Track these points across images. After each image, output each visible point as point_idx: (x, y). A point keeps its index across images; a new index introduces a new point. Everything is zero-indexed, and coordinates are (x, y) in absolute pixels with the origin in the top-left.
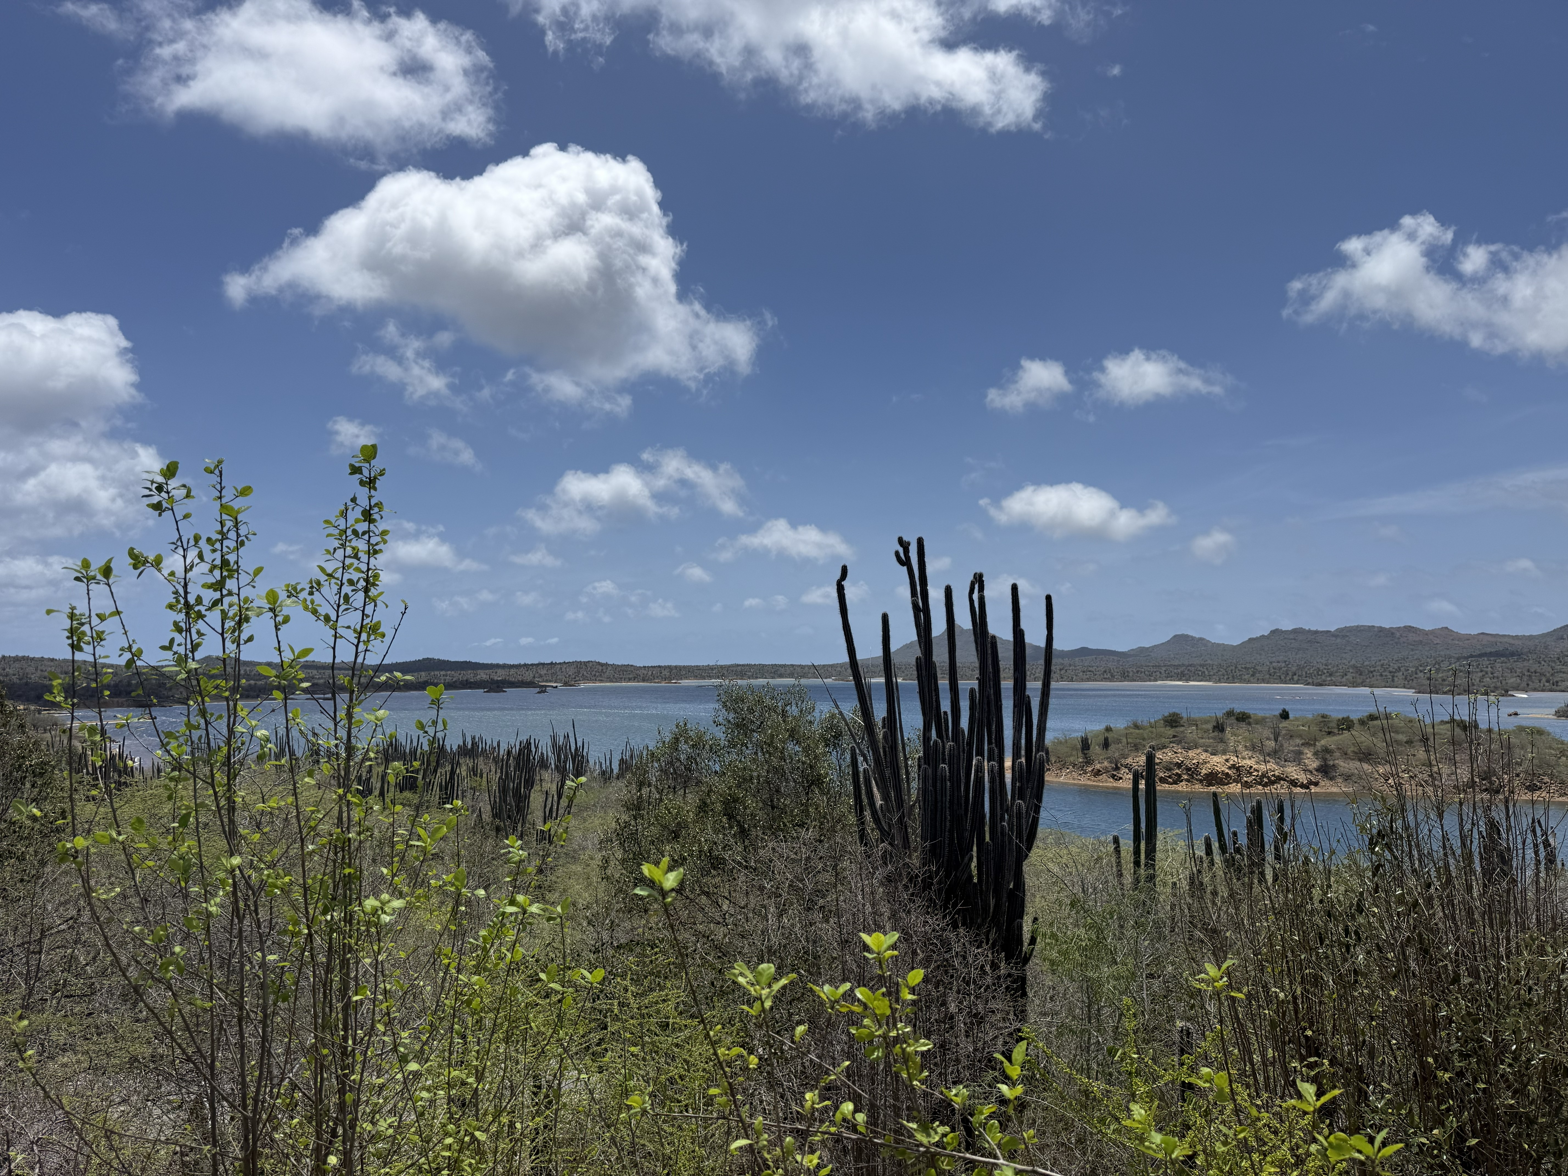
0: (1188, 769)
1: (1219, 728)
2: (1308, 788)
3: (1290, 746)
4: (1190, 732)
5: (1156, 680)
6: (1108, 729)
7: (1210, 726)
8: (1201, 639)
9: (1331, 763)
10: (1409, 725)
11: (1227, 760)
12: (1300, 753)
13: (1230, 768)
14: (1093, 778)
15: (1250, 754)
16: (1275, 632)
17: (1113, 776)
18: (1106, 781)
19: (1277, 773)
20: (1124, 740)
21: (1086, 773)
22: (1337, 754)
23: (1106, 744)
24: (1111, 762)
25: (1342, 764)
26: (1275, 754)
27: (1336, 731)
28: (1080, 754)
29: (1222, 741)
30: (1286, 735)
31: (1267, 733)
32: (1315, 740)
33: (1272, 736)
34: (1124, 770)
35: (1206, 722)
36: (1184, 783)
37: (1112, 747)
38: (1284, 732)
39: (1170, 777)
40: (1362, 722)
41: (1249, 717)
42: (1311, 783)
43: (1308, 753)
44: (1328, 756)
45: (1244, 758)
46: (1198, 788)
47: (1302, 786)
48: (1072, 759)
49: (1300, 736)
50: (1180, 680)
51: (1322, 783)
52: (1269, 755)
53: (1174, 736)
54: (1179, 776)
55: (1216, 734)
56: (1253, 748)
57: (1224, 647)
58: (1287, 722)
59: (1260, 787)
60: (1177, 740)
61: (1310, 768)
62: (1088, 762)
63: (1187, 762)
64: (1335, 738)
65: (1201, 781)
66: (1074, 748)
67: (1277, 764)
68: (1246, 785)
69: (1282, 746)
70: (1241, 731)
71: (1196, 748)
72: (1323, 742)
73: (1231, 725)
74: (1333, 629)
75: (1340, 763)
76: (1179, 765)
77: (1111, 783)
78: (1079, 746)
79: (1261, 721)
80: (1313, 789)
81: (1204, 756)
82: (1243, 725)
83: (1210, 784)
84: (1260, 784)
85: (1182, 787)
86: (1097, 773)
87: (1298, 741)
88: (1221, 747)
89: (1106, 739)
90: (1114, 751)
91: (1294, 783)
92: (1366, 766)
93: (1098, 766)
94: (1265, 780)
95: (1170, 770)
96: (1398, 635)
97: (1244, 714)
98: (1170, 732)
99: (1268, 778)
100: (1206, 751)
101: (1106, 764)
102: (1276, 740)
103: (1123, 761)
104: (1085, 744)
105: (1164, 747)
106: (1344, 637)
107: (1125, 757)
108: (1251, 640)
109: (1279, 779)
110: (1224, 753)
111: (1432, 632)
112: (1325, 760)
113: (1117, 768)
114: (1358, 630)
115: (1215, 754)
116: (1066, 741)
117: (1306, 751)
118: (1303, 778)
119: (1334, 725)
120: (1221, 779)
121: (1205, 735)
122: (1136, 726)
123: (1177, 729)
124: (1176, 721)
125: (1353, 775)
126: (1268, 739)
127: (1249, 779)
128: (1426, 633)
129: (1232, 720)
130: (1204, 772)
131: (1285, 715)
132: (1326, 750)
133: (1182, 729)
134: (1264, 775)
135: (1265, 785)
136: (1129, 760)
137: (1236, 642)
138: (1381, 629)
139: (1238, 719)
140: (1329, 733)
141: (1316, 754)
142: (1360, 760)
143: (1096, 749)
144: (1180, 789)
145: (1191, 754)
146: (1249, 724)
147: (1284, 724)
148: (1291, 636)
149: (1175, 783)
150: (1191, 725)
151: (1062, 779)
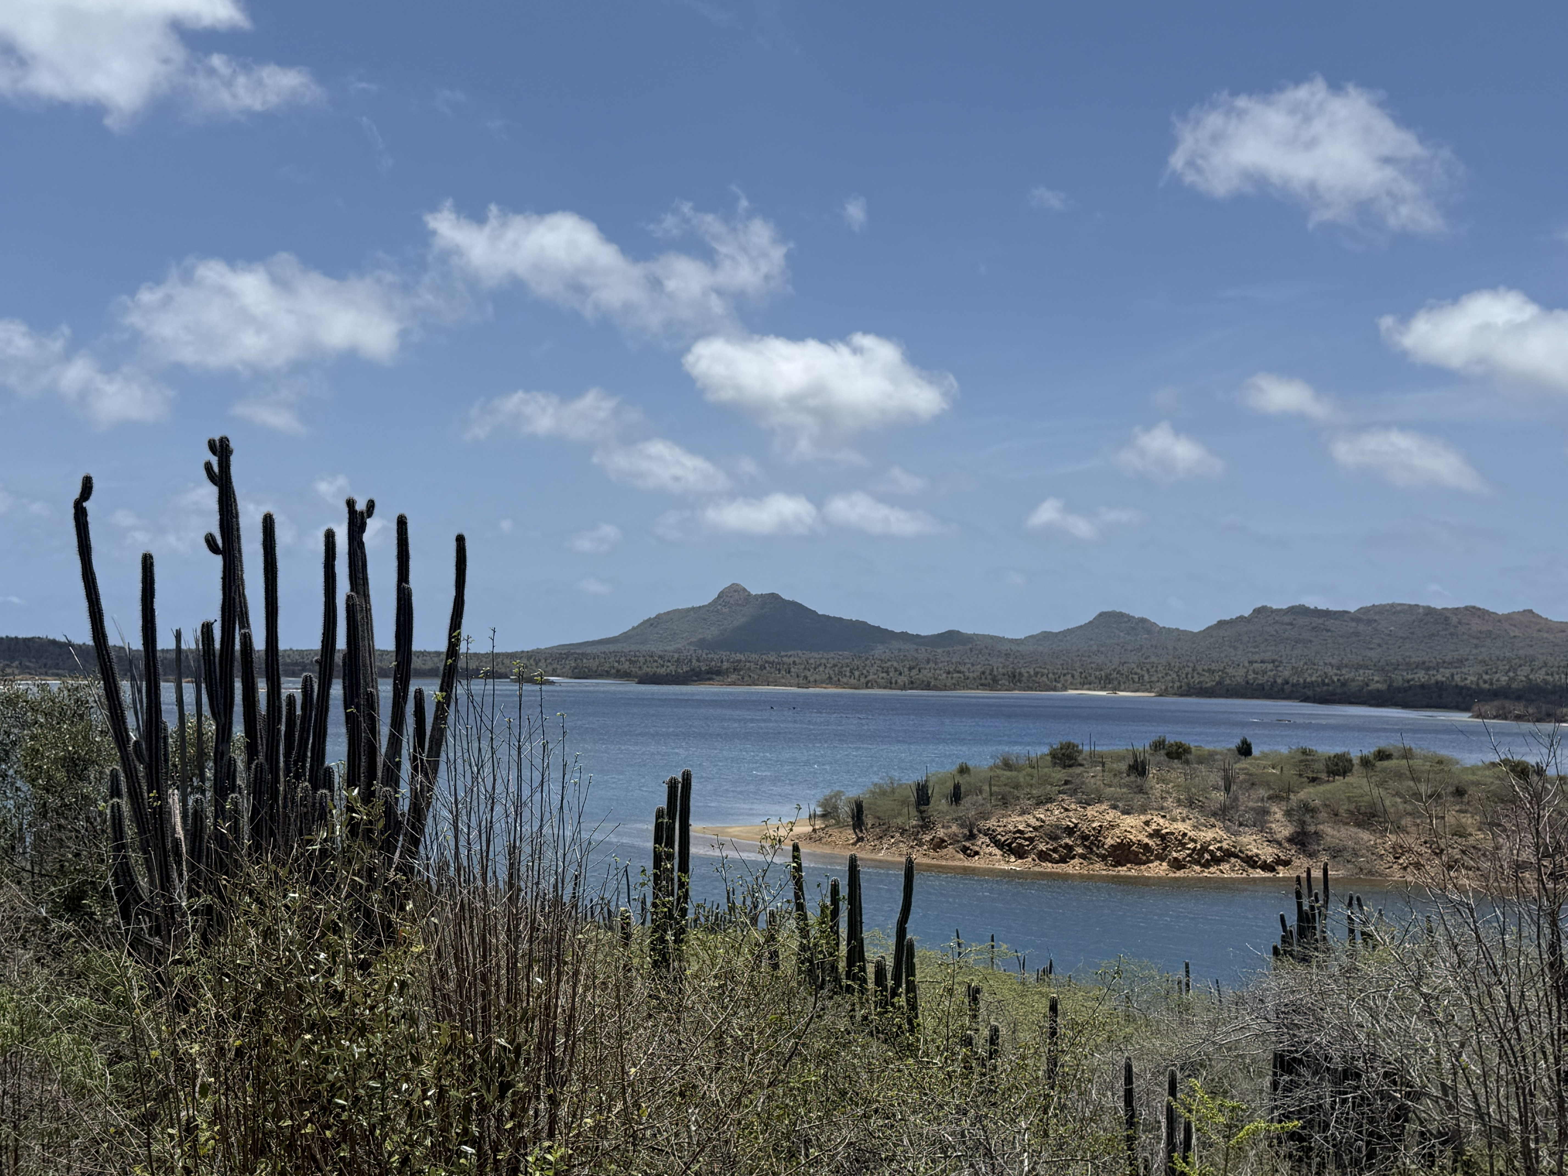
0: (1085, 838)
1: (1138, 768)
2: (1272, 869)
3: (1249, 800)
4: (1092, 777)
5: (1065, 688)
6: (963, 770)
7: (1123, 766)
8: (1143, 621)
9: (1312, 829)
10: (1438, 767)
11: (1147, 823)
12: (1266, 812)
13: (1150, 836)
14: (932, 853)
15: (1185, 812)
16: (1259, 611)
17: (965, 850)
18: (953, 858)
19: (1225, 846)
20: (986, 788)
21: (920, 844)
22: (1323, 815)
23: (956, 796)
24: (962, 826)
25: (1329, 830)
26: (1223, 814)
27: (1324, 776)
28: (914, 812)
29: (1141, 790)
30: (1245, 781)
31: (1216, 778)
32: (1289, 791)
33: (1221, 783)
34: (982, 839)
35: (1120, 758)
36: (1076, 861)
37: (966, 802)
38: (1242, 777)
39: (1055, 850)
40: (1365, 762)
41: (1187, 751)
42: (1279, 861)
43: (1277, 812)
44: (1307, 818)
45: (1174, 820)
46: (1099, 868)
47: (1266, 867)
48: (899, 821)
49: (1268, 785)
50: (1102, 689)
51: (1296, 862)
52: (1214, 814)
53: (1067, 783)
54: (1069, 848)
55: (1132, 778)
56: (1191, 804)
57: (1179, 635)
58: (1249, 760)
59: (1198, 868)
60: (1071, 788)
61: (1279, 837)
62: (926, 825)
63: (1084, 826)
64: (1321, 788)
65: (1104, 858)
66: (904, 802)
67: (1227, 829)
68: (1177, 865)
69: (1236, 799)
70: (1173, 775)
71: (1100, 801)
72: (1302, 795)
73: (1159, 764)
74: (1352, 608)
75: (1327, 829)
76: (1070, 831)
77: (961, 861)
78: (913, 799)
79: (1207, 759)
80: (1282, 872)
81: (1111, 815)
82: (1176, 763)
83: (1118, 863)
84: (1198, 863)
85: (1074, 867)
86: (939, 844)
87: (1263, 792)
88: (1138, 800)
89: (957, 787)
90: (968, 808)
91: (1251, 862)
92: (1365, 836)
93: (941, 833)
94: (1207, 856)
95: (1055, 838)
96: (1454, 620)
97: (1179, 745)
98: (1059, 774)
99: (1212, 853)
100: (1114, 807)
101: (954, 828)
102: (1227, 789)
103: (982, 824)
104: (923, 795)
105: (1050, 800)
106: (1369, 622)
107: (986, 817)
108: (1221, 624)
109: (1228, 855)
110: (1143, 810)
111: (1509, 617)
112: (1303, 823)
113: (972, 837)
114: (1392, 610)
115: (1129, 814)
116: (893, 791)
117: (1275, 809)
118: (1267, 853)
119: (1321, 766)
120: (1136, 854)
121: (1116, 781)
122: (1007, 765)
123: (1071, 770)
124: (1070, 757)
125: (1345, 849)
126: (1216, 788)
127: (1180, 855)
128: (1499, 619)
129: (1161, 756)
130: (1109, 842)
131: (1245, 750)
132: (1307, 809)
133: (1078, 770)
134: (1204, 849)
135: (1206, 865)
136: (992, 823)
137: (1196, 627)
138: (1430, 611)
139: (1170, 755)
140: (1313, 780)
141: (1288, 813)
142: (1359, 825)
143: (939, 805)
144: (1071, 871)
145: (1091, 811)
146: (1187, 762)
147: (1244, 763)
148: (1286, 619)
149: (1063, 860)
150: (1094, 764)
151: (881, 855)
